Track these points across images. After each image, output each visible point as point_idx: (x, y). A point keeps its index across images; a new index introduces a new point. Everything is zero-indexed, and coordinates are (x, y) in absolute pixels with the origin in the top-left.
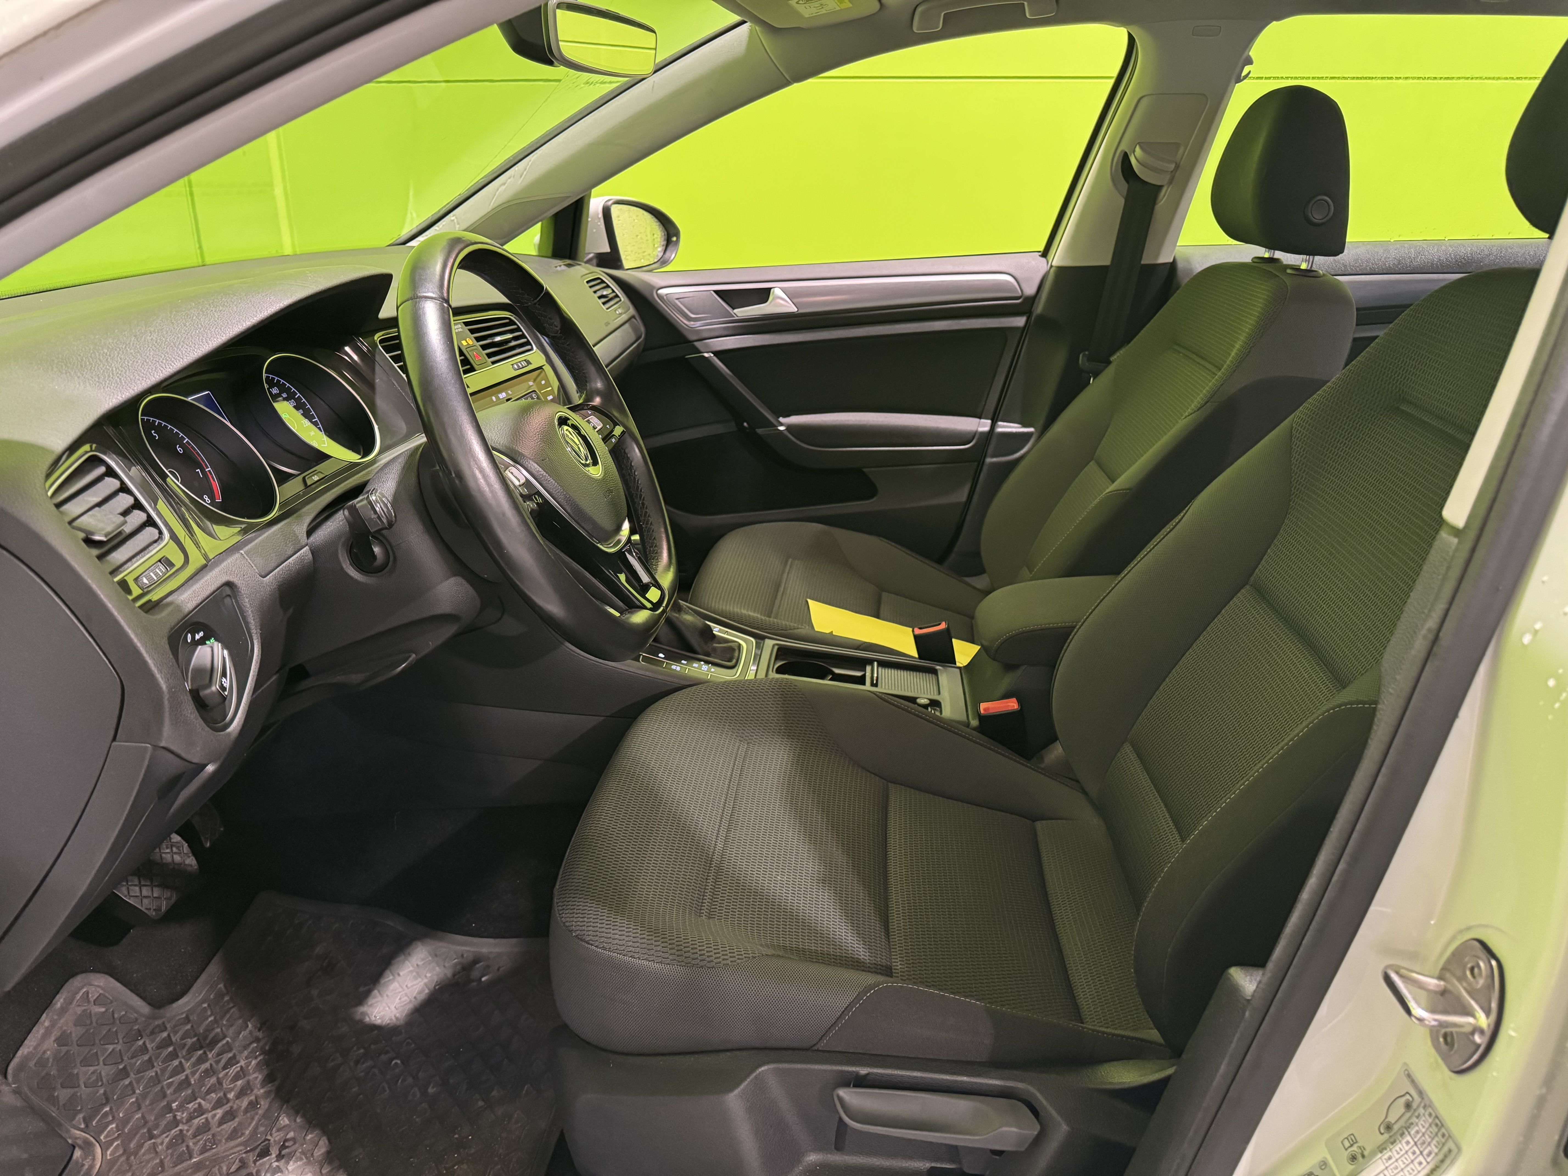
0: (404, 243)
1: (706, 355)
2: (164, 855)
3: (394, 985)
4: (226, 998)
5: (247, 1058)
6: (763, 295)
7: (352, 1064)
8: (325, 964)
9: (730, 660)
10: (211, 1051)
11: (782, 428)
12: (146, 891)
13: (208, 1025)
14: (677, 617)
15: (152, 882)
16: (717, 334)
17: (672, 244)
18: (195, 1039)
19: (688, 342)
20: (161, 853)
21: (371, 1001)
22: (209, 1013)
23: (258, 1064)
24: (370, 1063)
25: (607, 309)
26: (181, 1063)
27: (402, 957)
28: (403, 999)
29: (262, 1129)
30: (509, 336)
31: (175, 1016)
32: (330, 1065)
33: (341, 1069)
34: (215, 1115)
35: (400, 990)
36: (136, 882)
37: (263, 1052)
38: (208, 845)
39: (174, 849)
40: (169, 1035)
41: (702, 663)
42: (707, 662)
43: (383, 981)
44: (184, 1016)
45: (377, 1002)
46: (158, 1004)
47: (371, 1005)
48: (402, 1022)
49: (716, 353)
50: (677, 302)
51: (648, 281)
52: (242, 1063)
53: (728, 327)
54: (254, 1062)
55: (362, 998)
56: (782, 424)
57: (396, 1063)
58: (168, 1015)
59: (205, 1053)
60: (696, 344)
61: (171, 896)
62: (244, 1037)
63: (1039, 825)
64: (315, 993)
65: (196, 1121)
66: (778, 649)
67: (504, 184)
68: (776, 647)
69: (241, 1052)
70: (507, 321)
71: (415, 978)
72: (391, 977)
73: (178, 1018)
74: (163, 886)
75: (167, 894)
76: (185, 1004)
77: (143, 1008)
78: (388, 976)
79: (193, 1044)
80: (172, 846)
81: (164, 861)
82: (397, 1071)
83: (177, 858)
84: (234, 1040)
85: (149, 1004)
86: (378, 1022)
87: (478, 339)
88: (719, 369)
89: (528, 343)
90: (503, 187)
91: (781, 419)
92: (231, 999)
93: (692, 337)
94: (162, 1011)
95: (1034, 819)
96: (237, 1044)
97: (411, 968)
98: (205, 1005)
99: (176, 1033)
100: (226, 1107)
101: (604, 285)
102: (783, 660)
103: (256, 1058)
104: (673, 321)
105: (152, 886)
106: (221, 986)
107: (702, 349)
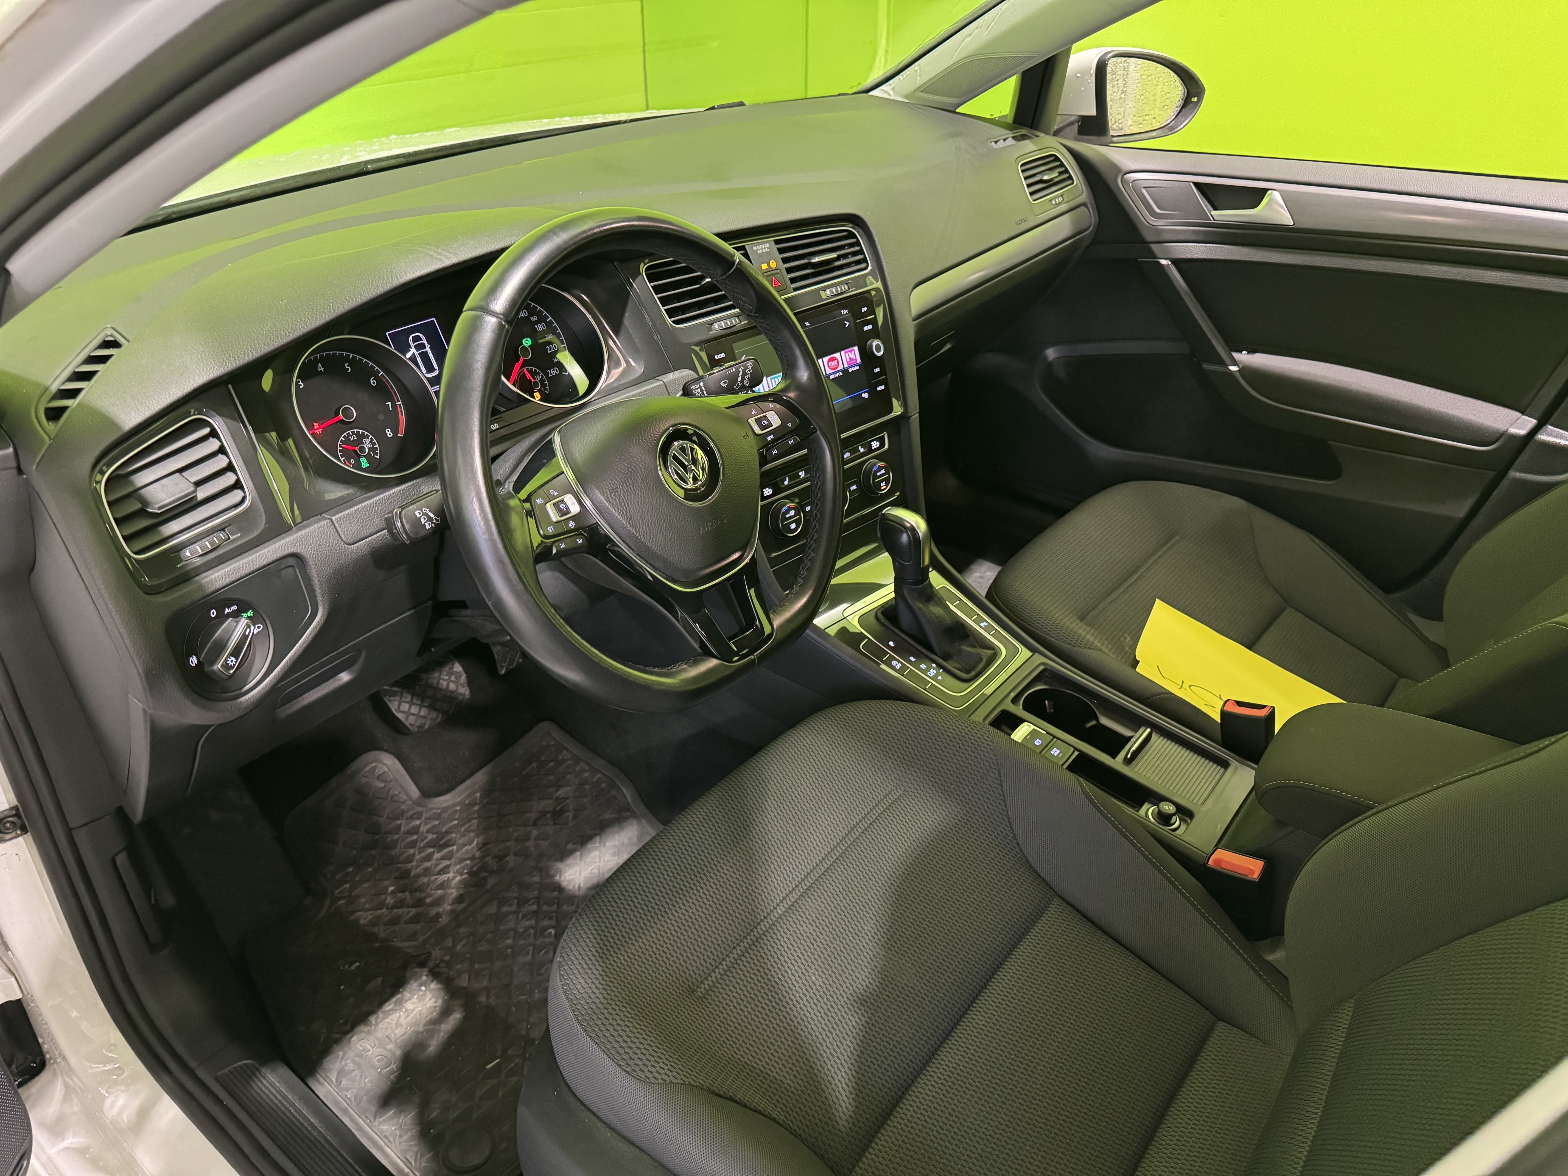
0: (867, 91)
1: (1164, 262)
2: (441, 681)
3: (596, 854)
4: (476, 808)
5: (457, 872)
6: (1255, 196)
7: (520, 916)
8: (558, 809)
9: (968, 672)
10: (438, 852)
11: (1233, 368)
12: (414, 710)
13: (450, 828)
14: (920, 609)
15: (422, 701)
16: (1182, 238)
17: (1191, 105)
18: (435, 836)
19: (1145, 243)
20: (439, 678)
21: (570, 861)
22: (457, 816)
23: (461, 881)
24: (532, 922)
25: (1035, 200)
26: (415, 853)
27: (616, 829)
28: (594, 871)
29: (432, 941)
30: (834, 255)
31: (433, 808)
32: (505, 909)
33: (510, 917)
34: (408, 913)
35: (597, 860)
36: (409, 699)
37: (470, 873)
38: (503, 672)
39: (453, 678)
40: (420, 824)
41: (934, 665)
42: (939, 666)
43: (589, 846)
44: (439, 811)
45: (574, 863)
46: (427, 793)
47: (568, 865)
48: (582, 892)
49: (1176, 262)
50: (1144, 191)
51: (1116, 162)
52: (451, 875)
53: (1199, 231)
54: (458, 878)
55: (563, 854)
56: (1235, 363)
57: (550, 933)
58: (430, 806)
59: (434, 852)
60: (1153, 246)
61: (437, 717)
62: (467, 851)
63: (1221, 1025)
64: (535, 833)
65: (395, 911)
66: (1044, 670)
67: (970, 35)
68: (1042, 668)
69: (456, 864)
70: (845, 233)
71: (614, 854)
72: (598, 845)
73: (434, 811)
74: (431, 707)
75: (434, 714)
76: (445, 800)
77: (414, 791)
78: (596, 842)
79: (432, 840)
80: (452, 674)
81: (440, 686)
82: (547, 940)
83: (452, 686)
84: (458, 850)
85: (420, 791)
86: (564, 884)
87: (785, 260)
88: (1173, 280)
89: (865, 260)
90: (969, 39)
91: (1236, 355)
92: (478, 810)
93: (1149, 237)
94: (426, 801)
95: (1219, 1017)
96: (458, 855)
97: (617, 843)
98: (458, 808)
99: (426, 824)
100: (420, 910)
101: (1058, 163)
102: (1045, 683)
103: (462, 874)
104: (1132, 215)
105: (421, 706)
106: (478, 795)
107: (1158, 254)
